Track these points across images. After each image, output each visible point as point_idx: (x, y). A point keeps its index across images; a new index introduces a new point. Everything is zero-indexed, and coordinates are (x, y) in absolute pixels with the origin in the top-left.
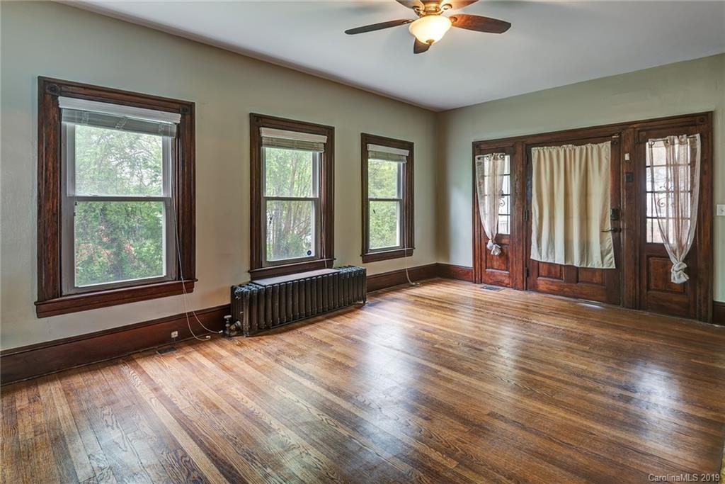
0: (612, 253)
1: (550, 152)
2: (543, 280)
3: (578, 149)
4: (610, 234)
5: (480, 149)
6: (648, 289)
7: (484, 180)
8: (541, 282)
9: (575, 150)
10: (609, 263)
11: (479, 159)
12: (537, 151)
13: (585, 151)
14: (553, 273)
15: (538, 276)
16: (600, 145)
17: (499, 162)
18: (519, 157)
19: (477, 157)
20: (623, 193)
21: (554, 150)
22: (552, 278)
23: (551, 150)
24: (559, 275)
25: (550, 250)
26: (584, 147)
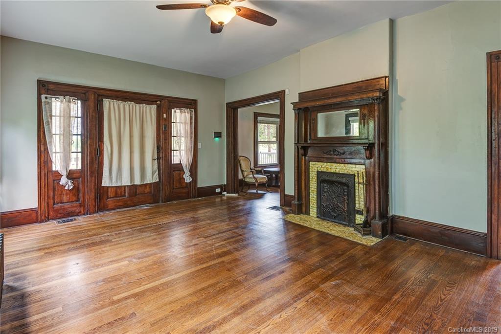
0: (157, 172)
1: (118, 104)
2: (112, 200)
3: (138, 106)
4: (156, 161)
5: (46, 88)
6: (173, 189)
7: (51, 119)
8: (111, 202)
9: (136, 106)
10: (156, 179)
11: (46, 98)
12: (108, 102)
13: (142, 108)
14: (119, 193)
15: (108, 198)
16: (151, 106)
17: (72, 105)
18: (91, 104)
19: (43, 96)
20: (162, 136)
21: (121, 104)
22: (119, 197)
23: (119, 103)
24: (123, 193)
25: (119, 176)
26: (142, 105)
